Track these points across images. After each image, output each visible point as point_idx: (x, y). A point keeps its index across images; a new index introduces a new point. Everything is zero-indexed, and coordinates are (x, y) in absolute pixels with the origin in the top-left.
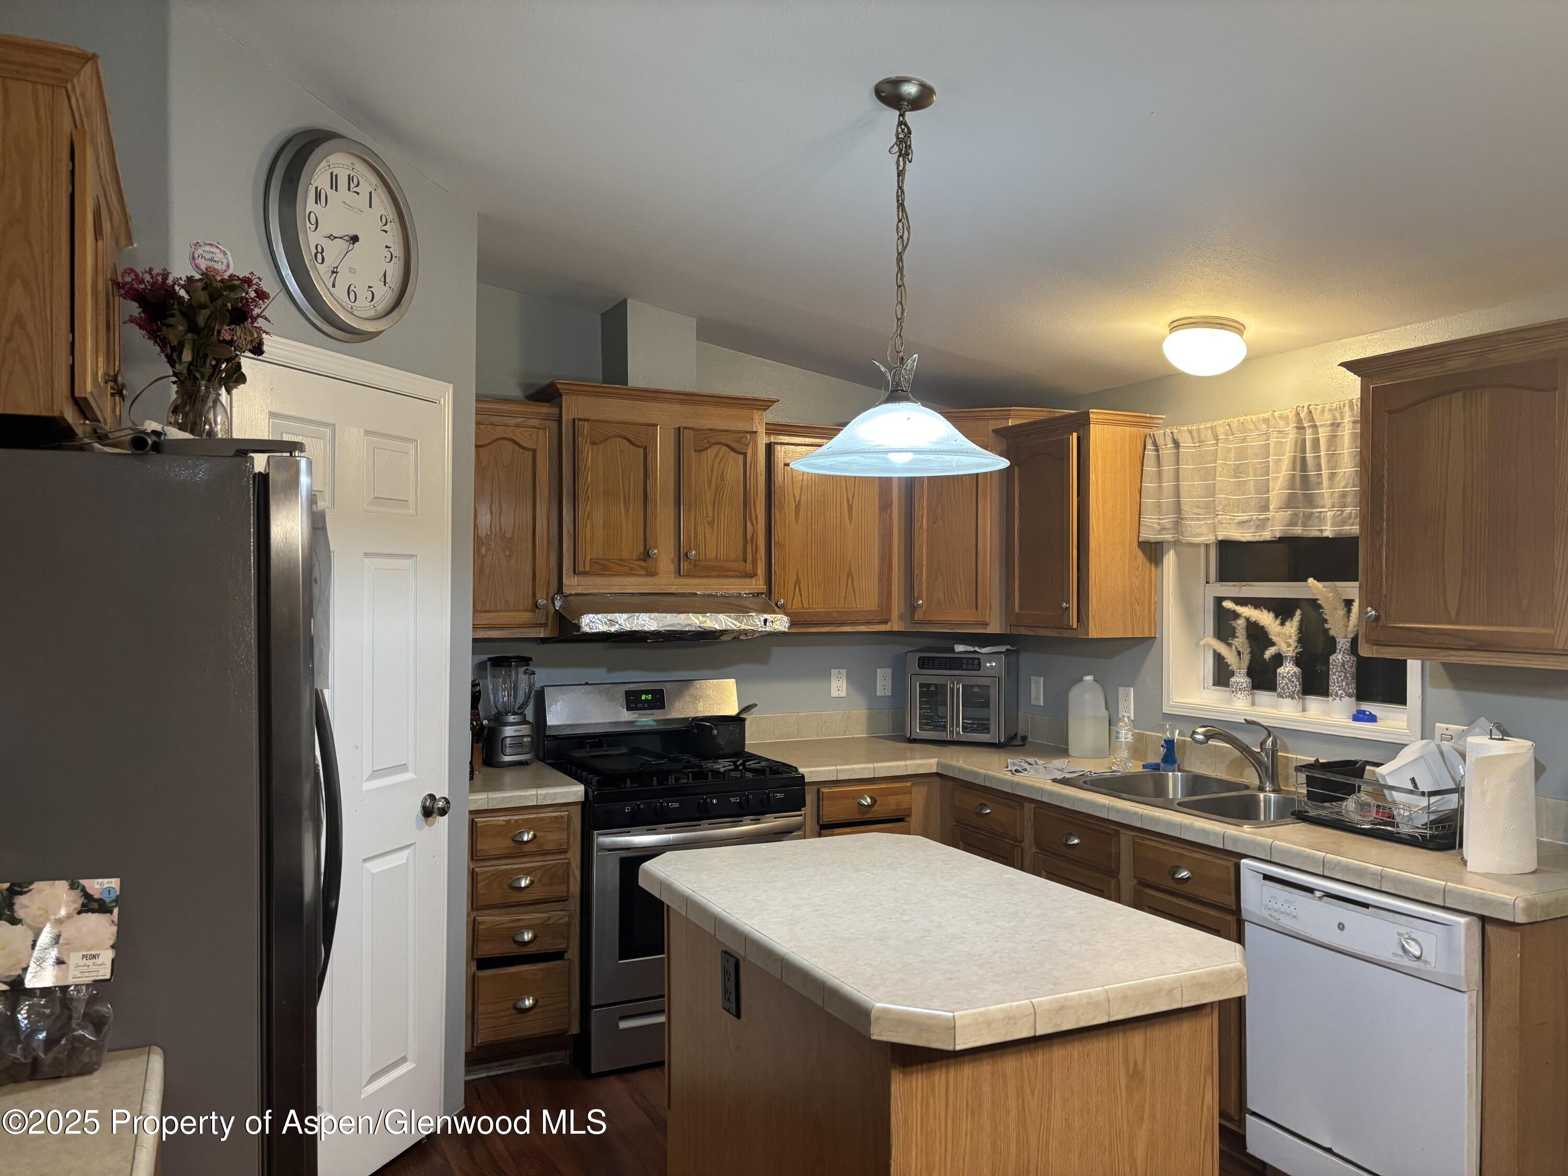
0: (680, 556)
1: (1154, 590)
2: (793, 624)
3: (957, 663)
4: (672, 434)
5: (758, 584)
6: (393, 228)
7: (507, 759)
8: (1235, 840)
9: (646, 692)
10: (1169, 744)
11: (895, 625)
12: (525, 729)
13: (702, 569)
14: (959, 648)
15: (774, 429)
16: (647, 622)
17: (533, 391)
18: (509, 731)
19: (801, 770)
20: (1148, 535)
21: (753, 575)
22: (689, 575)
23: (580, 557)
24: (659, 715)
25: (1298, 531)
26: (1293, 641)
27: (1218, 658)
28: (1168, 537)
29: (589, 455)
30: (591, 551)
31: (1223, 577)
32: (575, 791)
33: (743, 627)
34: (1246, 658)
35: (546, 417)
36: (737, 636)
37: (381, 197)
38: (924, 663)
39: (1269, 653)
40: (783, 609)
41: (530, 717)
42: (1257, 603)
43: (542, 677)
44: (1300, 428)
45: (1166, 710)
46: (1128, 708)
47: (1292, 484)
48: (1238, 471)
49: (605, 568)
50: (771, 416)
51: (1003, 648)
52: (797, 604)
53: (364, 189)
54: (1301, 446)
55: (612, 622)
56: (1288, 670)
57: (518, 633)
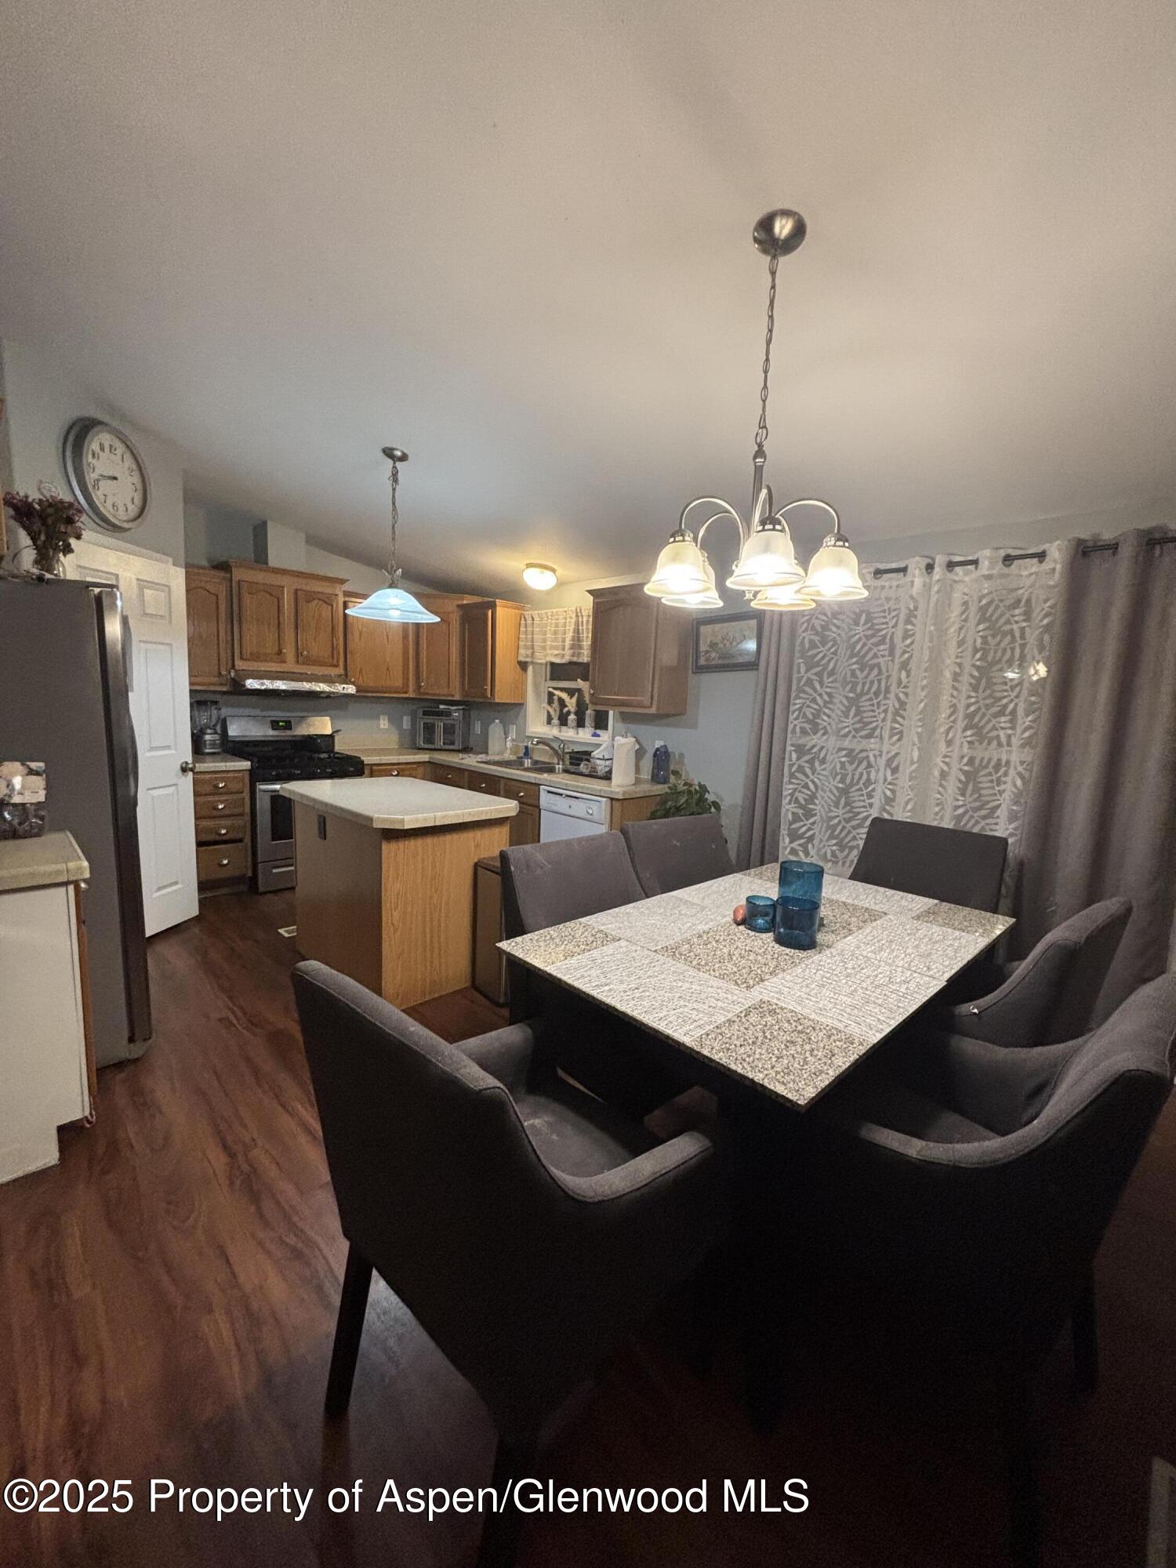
0: (298, 654)
1: (524, 682)
2: (357, 692)
3: (441, 714)
4: (292, 592)
5: (340, 670)
6: (136, 474)
7: (207, 751)
8: (539, 779)
9: (282, 721)
10: (526, 748)
11: (411, 695)
12: (217, 737)
13: (309, 661)
14: (442, 707)
15: (347, 594)
16: (281, 685)
17: (215, 563)
18: (208, 737)
19: (362, 758)
20: (521, 659)
21: (337, 666)
22: (303, 663)
23: (244, 651)
24: (288, 733)
25: (575, 659)
26: (574, 705)
27: (548, 712)
28: (529, 660)
29: (247, 599)
30: (248, 649)
31: (552, 679)
32: (246, 765)
33: (332, 690)
34: (558, 713)
35: (224, 578)
36: (329, 696)
37: (128, 456)
38: (425, 713)
39: (566, 710)
40: (353, 683)
41: (219, 731)
42: (562, 689)
43: (224, 712)
44: (577, 616)
45: (527, 734)
46: (513, 735)
47: (573, 639)
48: (555, 633)
49: (258, 657)
50: (346, 587)
51: (461, 707)
52: (360, 682)
53: (119, 452)
54: (577, 624)
55: (263, 684)
56: (572, 717)
57: (212, 688)
